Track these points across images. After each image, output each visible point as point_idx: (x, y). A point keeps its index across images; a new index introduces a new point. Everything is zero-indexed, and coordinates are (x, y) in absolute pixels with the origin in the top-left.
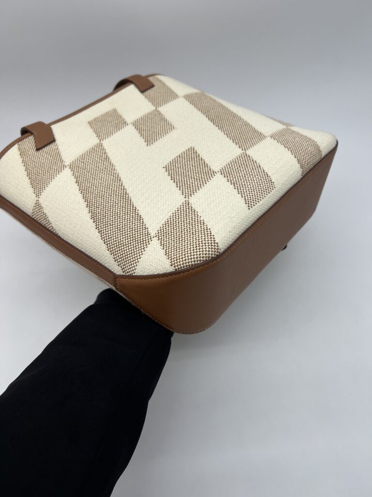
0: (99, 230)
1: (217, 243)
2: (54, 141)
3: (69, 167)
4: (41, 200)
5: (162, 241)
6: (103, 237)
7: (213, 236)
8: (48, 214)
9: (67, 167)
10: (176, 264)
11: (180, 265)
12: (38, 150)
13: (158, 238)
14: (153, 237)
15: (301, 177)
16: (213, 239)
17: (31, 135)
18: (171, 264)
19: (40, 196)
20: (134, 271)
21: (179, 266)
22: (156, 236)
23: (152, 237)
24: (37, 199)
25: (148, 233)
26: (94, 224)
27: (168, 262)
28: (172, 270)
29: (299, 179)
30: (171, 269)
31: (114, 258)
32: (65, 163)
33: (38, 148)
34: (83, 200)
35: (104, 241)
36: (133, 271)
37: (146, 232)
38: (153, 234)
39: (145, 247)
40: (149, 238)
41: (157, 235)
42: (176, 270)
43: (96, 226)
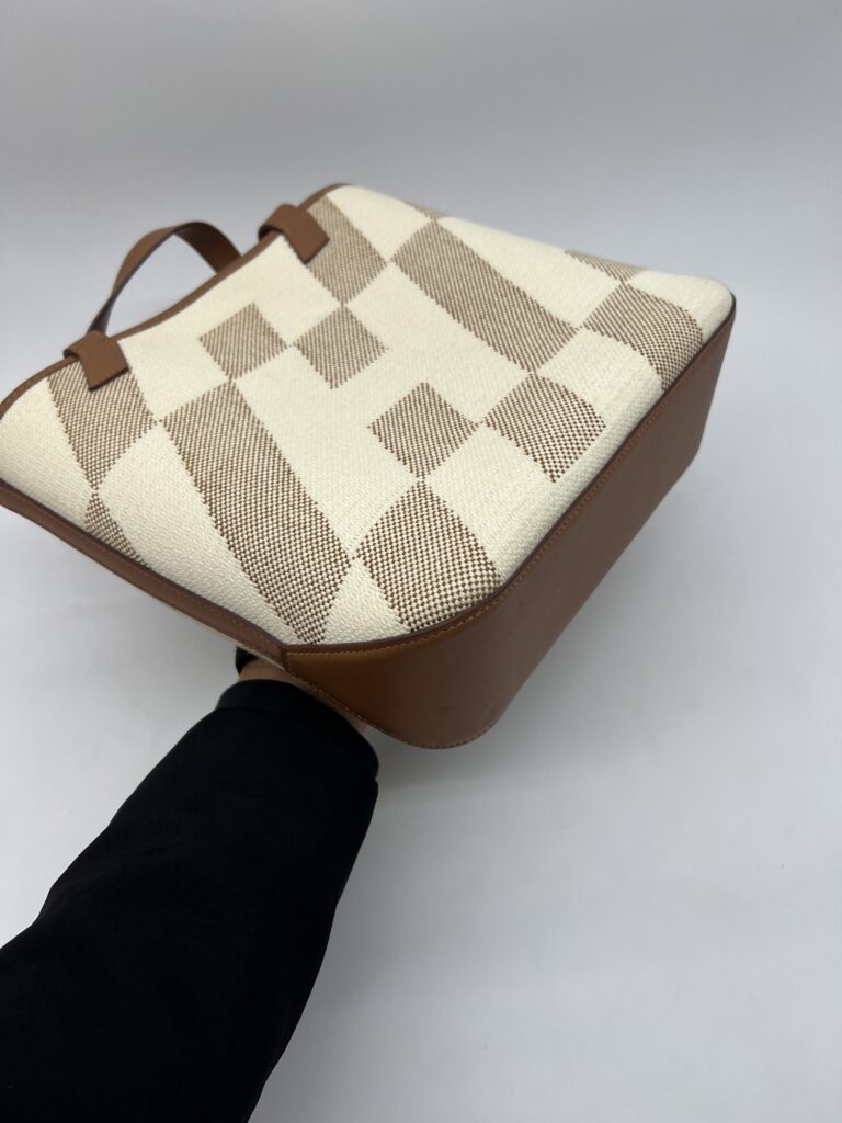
0: (235, 551)
1: (491, 563)
2: (126, 370)
3: (162, 424)
4: (103, 495)
5: (374, 567)
6: (246, 565)
7: (482, 548)
8: (123, 524)
9: (158, 423)
10: (411, 619)
11: (420, 619)
12: (93, 389)
13: (364, 559)
14: (353, 558)
15: (661, 392)
16: (482, 556)
17: (77, 361)
18: (399, 619)
19: (99, 485)
20: (323, 634)
21: (418, 623)
22: (359, 556)
23: (350, 557)
24: (95, 492)
25: (340, 549)
26: (224, 539)
27: (393, 615)
28: (403, 632)
29: (658, 397)
30: (403, 630)
31: (277, 610)
32: (153, 417)
33: (93, 384)
34: (195, 488)
35: (249, 573)
36: (319, 633)
37: (337, 548)
38: (351, 552)
39: (338, 581)
40: (344, 560)
41: (361, 552)
42: (412, 630)
43: (228, 543)
